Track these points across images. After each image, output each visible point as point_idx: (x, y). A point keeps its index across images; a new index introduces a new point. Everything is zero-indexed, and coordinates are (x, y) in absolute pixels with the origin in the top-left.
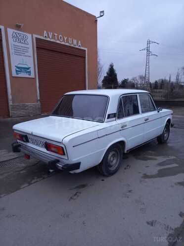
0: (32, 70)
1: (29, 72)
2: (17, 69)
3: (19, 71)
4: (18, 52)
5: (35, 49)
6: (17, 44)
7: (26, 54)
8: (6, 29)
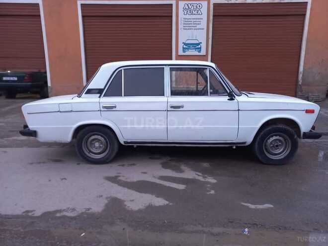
0: (203, 46)
1: (198, 48)
2: (184, 46)
3: (186, 49)
4: (189, 26)
5: (211, 18)
6: (187, 16)
7: (198, 27)
8: (178, 2)
